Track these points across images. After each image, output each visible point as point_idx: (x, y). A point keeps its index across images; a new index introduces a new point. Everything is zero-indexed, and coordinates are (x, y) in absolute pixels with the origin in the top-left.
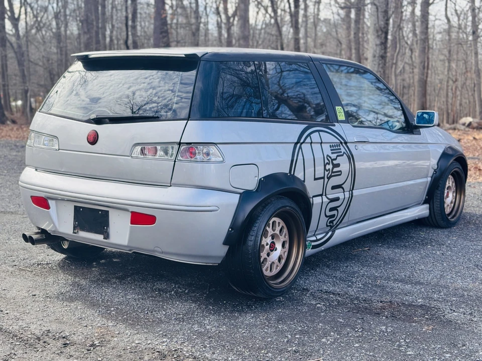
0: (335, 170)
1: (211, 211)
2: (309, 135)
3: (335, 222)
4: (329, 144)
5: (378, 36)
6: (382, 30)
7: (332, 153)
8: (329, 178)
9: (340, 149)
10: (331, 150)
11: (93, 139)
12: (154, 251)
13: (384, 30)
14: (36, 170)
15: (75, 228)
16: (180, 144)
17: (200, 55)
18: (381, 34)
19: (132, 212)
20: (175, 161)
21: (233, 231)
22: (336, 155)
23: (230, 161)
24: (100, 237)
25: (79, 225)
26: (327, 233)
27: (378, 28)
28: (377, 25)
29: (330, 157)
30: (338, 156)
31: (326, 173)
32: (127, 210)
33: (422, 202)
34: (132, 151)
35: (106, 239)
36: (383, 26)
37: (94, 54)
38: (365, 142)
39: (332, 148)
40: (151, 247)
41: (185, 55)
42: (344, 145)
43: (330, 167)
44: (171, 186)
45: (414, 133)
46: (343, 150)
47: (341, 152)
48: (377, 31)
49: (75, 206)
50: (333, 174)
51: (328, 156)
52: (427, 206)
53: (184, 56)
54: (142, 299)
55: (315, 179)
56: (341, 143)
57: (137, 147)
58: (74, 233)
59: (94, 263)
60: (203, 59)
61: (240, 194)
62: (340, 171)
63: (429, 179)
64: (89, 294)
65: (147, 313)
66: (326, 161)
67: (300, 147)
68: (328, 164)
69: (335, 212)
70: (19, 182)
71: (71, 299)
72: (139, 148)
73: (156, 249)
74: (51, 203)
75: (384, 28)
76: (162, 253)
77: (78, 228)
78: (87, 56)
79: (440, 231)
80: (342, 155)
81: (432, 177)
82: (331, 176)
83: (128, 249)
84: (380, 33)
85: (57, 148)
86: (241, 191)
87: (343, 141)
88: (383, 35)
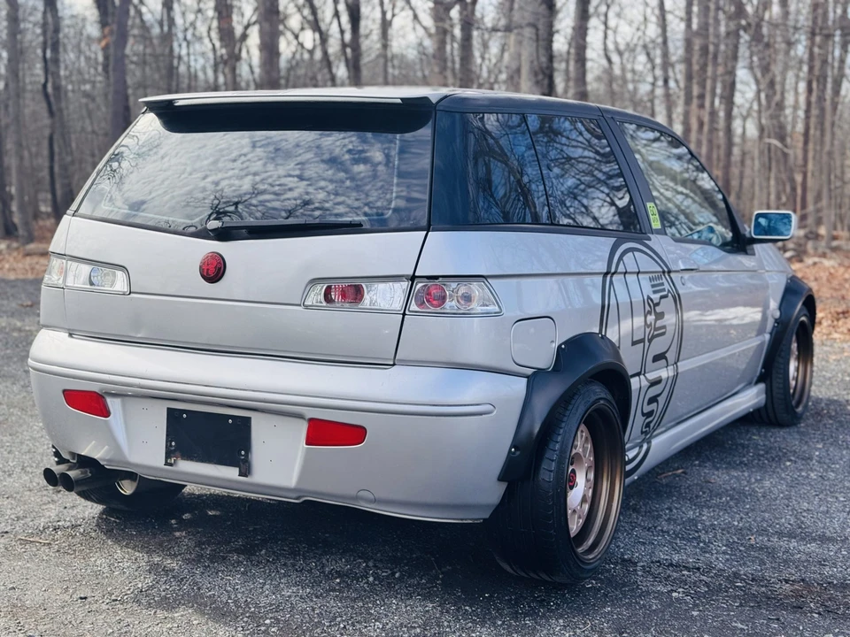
0: (659, 323)
1: (480, 414)
2: (621, 258)
3: (652, 425)
4: (651, 275)
5: (537, 83)
6: (544, 73)
7: (655, 292)
8: (650, 341)
9: (663, 284)
10: (653, 286)
11: (214, 271)
12: (357, 498)
13: (547, 72)
14: (71, 335)
15: (169, 454)
16: (413, 278)
17: (434, 101)
18: (543, 79)
19: (312, 421)
20: (404, 314)
21: (518, 453)
22: (658, 296)
23: (511, 313)
24: (231, 473)
25: (178, 448)
26: (641, 447)
27: (537, 68)
28: (536, 63)
29: (652, 300)
30: (662, 297)
31: (648, 330)
32: (300, 416)
33: (755, 379)
34: (305, 295)
35: (246, 476)
36: (544, 65)
37: (183, 99)
38: (692, 270)
39: (653, 283)
40: (351, 490)
41: (401, 99)
42: (666, 275)
43: (651, 318)
44: (394, 365)
45: (748, 251)
46: (666, 286)
47: (664, 290)
48: (536, 74)
49: (168, 409)
50: (656, 333)
51: (649, 298)
52: (762, 386)
53: (399, 101)
54: (317, 597)
55: (634, 343)
56: (664, 272)
57: (319, 287)
58: (166, 464)
59: (173, 521)
60: (441, 108)
61: (528, 377)
62: (664, 327)
63: (767, 337)
64: (199, 589)
65: (345, 627)
66: (648, 308)
67: (611, 282)
68: (650, 313)
69: (654, 406)
70: (29, 360)
71: (168, 604)
72: (321, 288)
73: (361, 493)
74: (113, 404)
75: (548, 68)
76: (375, 501)
77: (178, 453)
78: (171, 102)
79: (782, 432)
80: (666, 296)
81: (771, 334)
82: (654, 337)
83: (295, 495)
84: (540, 77)
85: (126, 289)
86: (530, 372)
87: (666, 270)
88: (546, 82)
